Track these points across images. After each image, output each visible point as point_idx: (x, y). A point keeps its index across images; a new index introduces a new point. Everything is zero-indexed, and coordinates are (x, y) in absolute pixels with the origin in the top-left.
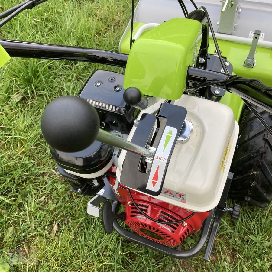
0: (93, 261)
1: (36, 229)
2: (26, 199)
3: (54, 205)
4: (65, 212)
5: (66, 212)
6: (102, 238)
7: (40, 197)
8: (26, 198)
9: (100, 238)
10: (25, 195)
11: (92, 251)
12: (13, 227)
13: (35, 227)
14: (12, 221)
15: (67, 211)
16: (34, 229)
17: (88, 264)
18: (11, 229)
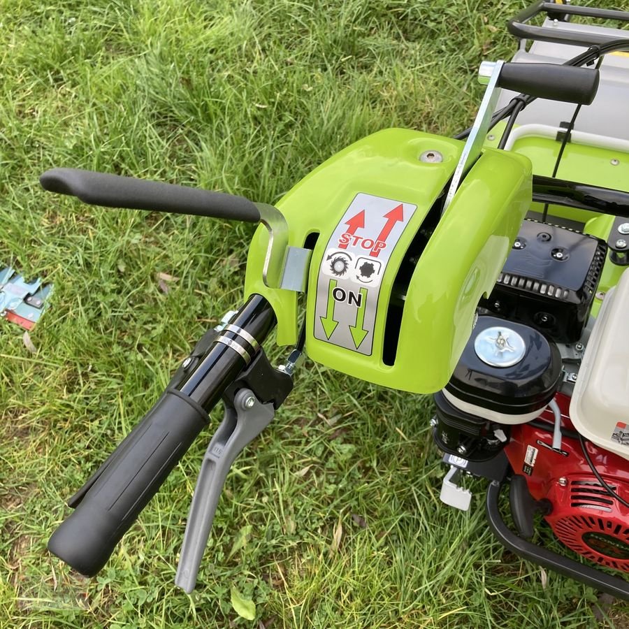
0: (423, 607)
1: (297, 533)
2: (271, 471)
3: (333, 487)
4: (353, 503)
5: (356, 503)
6: (441, 559)
7: (299, 469)
8: (269, 470)
9: (437, 560)
10: (266, 464)
11: (423, 587)
12: (249, 527)
13: (297, 529)
14: (248, 514)
15: (357, 500)
16: (295, 533)
17: (413, 612)
18: (247, 530)
